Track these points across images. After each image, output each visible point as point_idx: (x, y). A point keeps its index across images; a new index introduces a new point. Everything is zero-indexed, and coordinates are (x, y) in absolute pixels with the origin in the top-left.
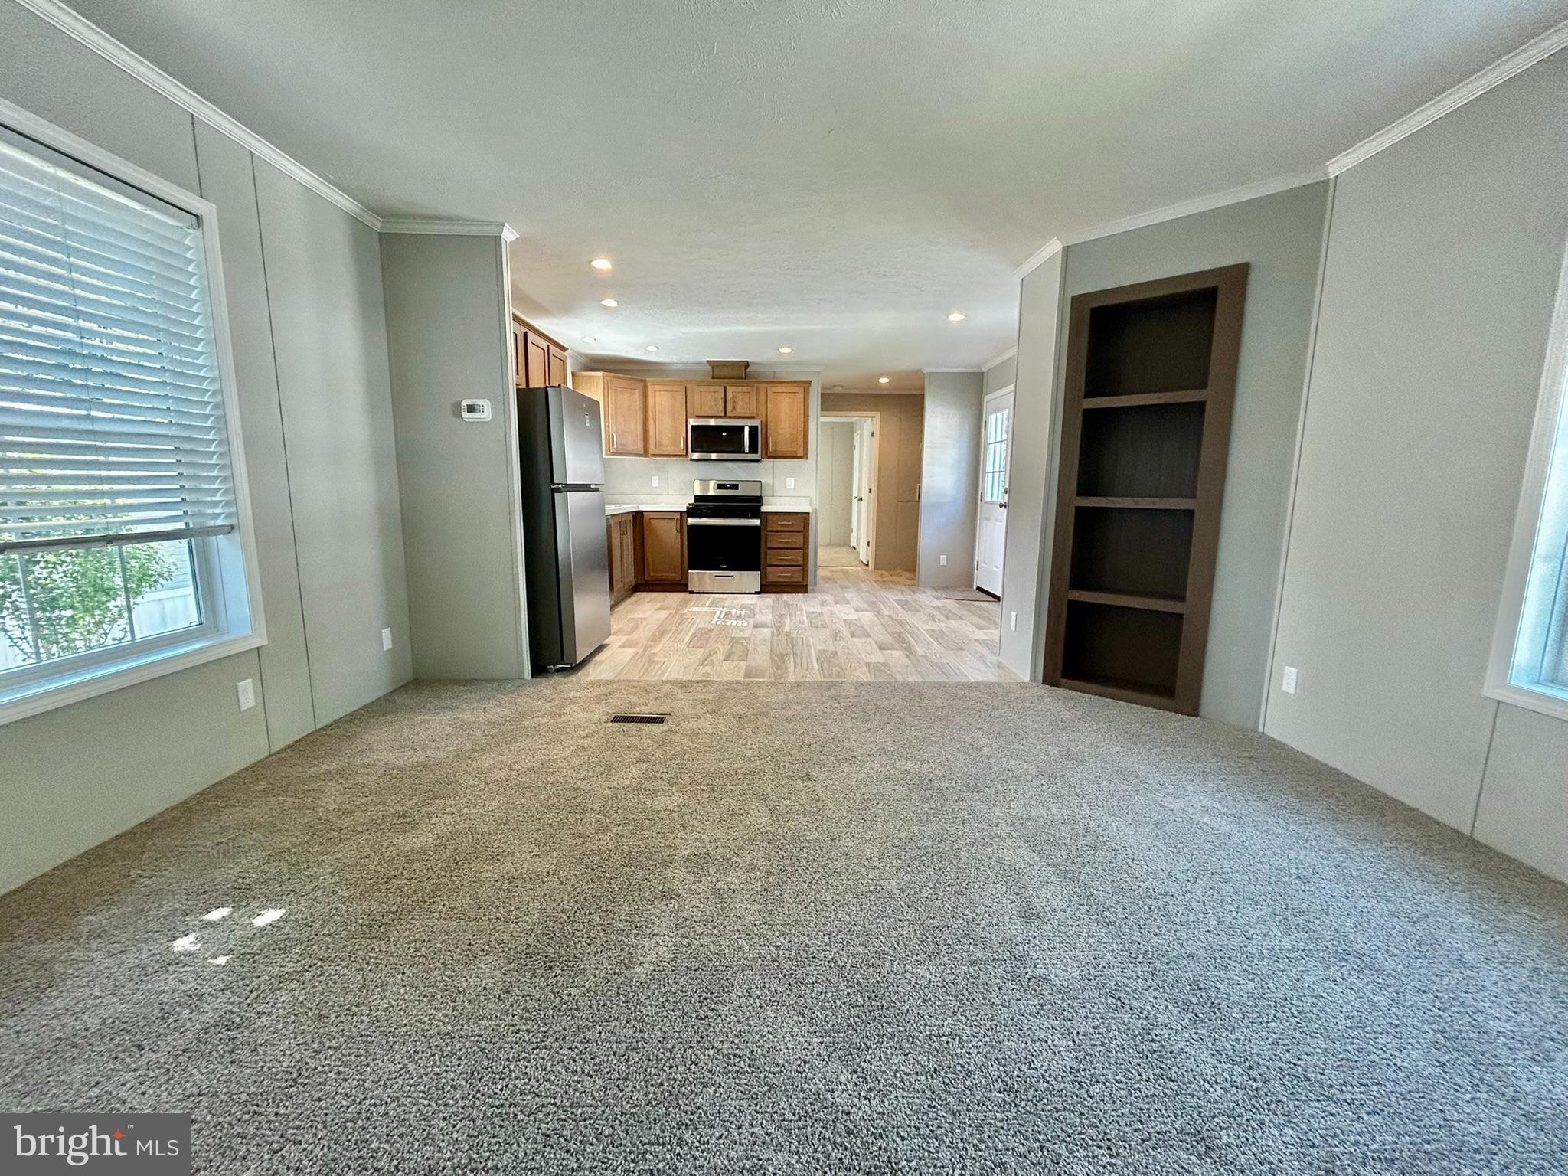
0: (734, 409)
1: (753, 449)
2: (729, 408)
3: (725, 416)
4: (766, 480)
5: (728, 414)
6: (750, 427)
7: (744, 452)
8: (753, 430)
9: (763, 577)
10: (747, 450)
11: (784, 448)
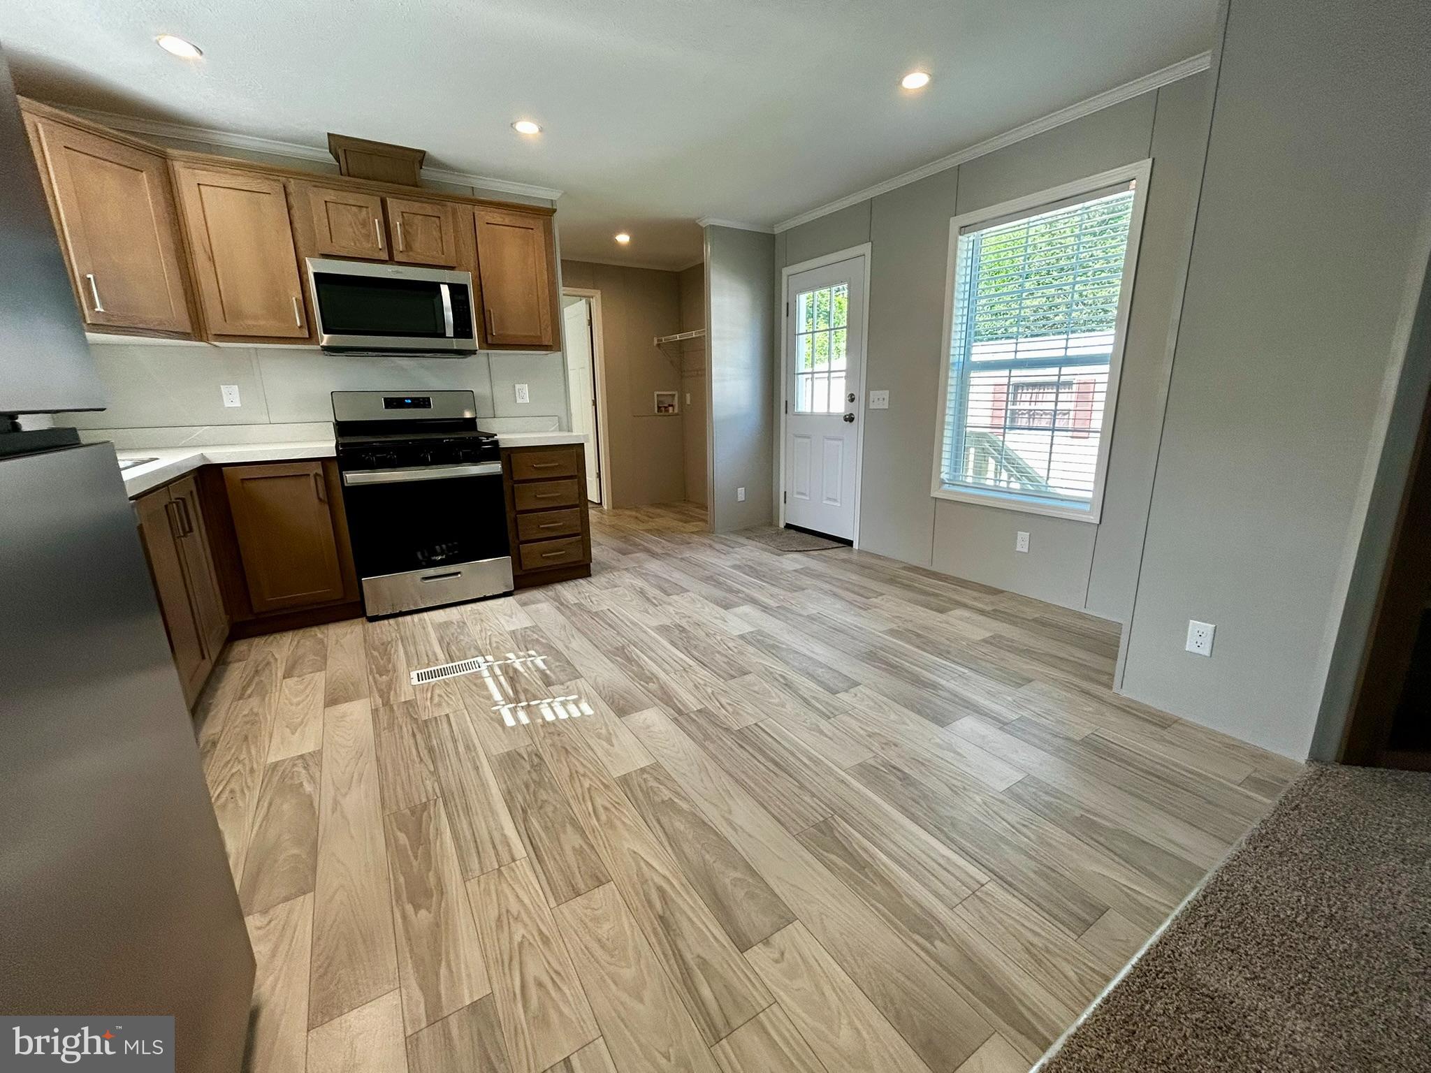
0: (408, 247)
1: (463, 329)
2: (399, 244)
3: (391, 260)
4: (480, 389)
5: (398, 257)
6: (452, 287)
7: (443, 335)
8: (458, 291)
9: (517, 564)
10: (450, 331)
11: (515, 329)
